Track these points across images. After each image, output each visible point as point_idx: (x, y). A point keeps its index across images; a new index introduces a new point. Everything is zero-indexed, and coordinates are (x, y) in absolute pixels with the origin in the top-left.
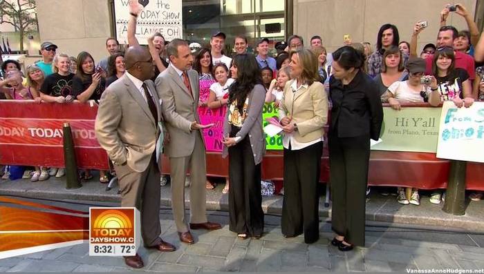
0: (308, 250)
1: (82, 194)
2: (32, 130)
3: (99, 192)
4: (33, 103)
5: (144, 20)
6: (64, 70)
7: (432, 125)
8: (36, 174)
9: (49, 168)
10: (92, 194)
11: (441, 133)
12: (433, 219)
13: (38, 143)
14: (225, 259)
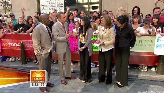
0: (107, 87)
1: (27, 66)
3: (33, 66)
4: (10, 34)
5: (50, 5)
6: (21, 22)
7: (152, 42)
9: (16, 57)
11: (155, 45)
12: (152, 76)
13: (12, 48)
14: (78, 90)
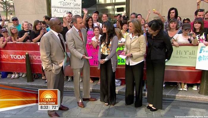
0: (136, 111)
1: (34, 85)
2: (12, 56)
3: (42, 84)
4: (12, 43)
5: (64, 6)
6: (26, 28)
7: (193, 54)
8: (13, 76)
9: (19, 73)
10: (39, 85)
11: (198, 57)
13: (15, 61)
14: (98, 115)
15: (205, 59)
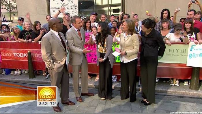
0: (131, 105)
1: (35, 81)
2: (15, 54)
3: (42, 80)
7: (184, 52)
8: (16, 72)
9: (22, 70)
11: (188, 55)
12: (185, 92)
13: (17, 59)
14: (96, 109)
15: (195, 56)
